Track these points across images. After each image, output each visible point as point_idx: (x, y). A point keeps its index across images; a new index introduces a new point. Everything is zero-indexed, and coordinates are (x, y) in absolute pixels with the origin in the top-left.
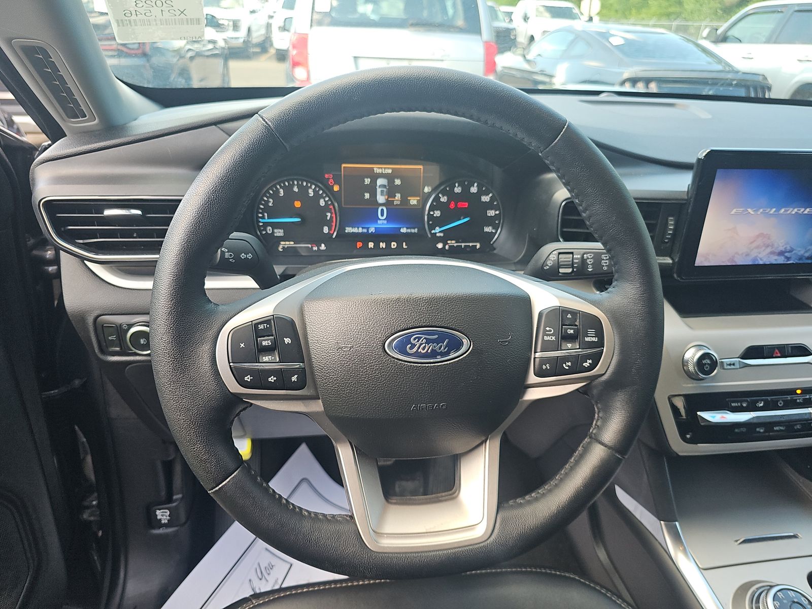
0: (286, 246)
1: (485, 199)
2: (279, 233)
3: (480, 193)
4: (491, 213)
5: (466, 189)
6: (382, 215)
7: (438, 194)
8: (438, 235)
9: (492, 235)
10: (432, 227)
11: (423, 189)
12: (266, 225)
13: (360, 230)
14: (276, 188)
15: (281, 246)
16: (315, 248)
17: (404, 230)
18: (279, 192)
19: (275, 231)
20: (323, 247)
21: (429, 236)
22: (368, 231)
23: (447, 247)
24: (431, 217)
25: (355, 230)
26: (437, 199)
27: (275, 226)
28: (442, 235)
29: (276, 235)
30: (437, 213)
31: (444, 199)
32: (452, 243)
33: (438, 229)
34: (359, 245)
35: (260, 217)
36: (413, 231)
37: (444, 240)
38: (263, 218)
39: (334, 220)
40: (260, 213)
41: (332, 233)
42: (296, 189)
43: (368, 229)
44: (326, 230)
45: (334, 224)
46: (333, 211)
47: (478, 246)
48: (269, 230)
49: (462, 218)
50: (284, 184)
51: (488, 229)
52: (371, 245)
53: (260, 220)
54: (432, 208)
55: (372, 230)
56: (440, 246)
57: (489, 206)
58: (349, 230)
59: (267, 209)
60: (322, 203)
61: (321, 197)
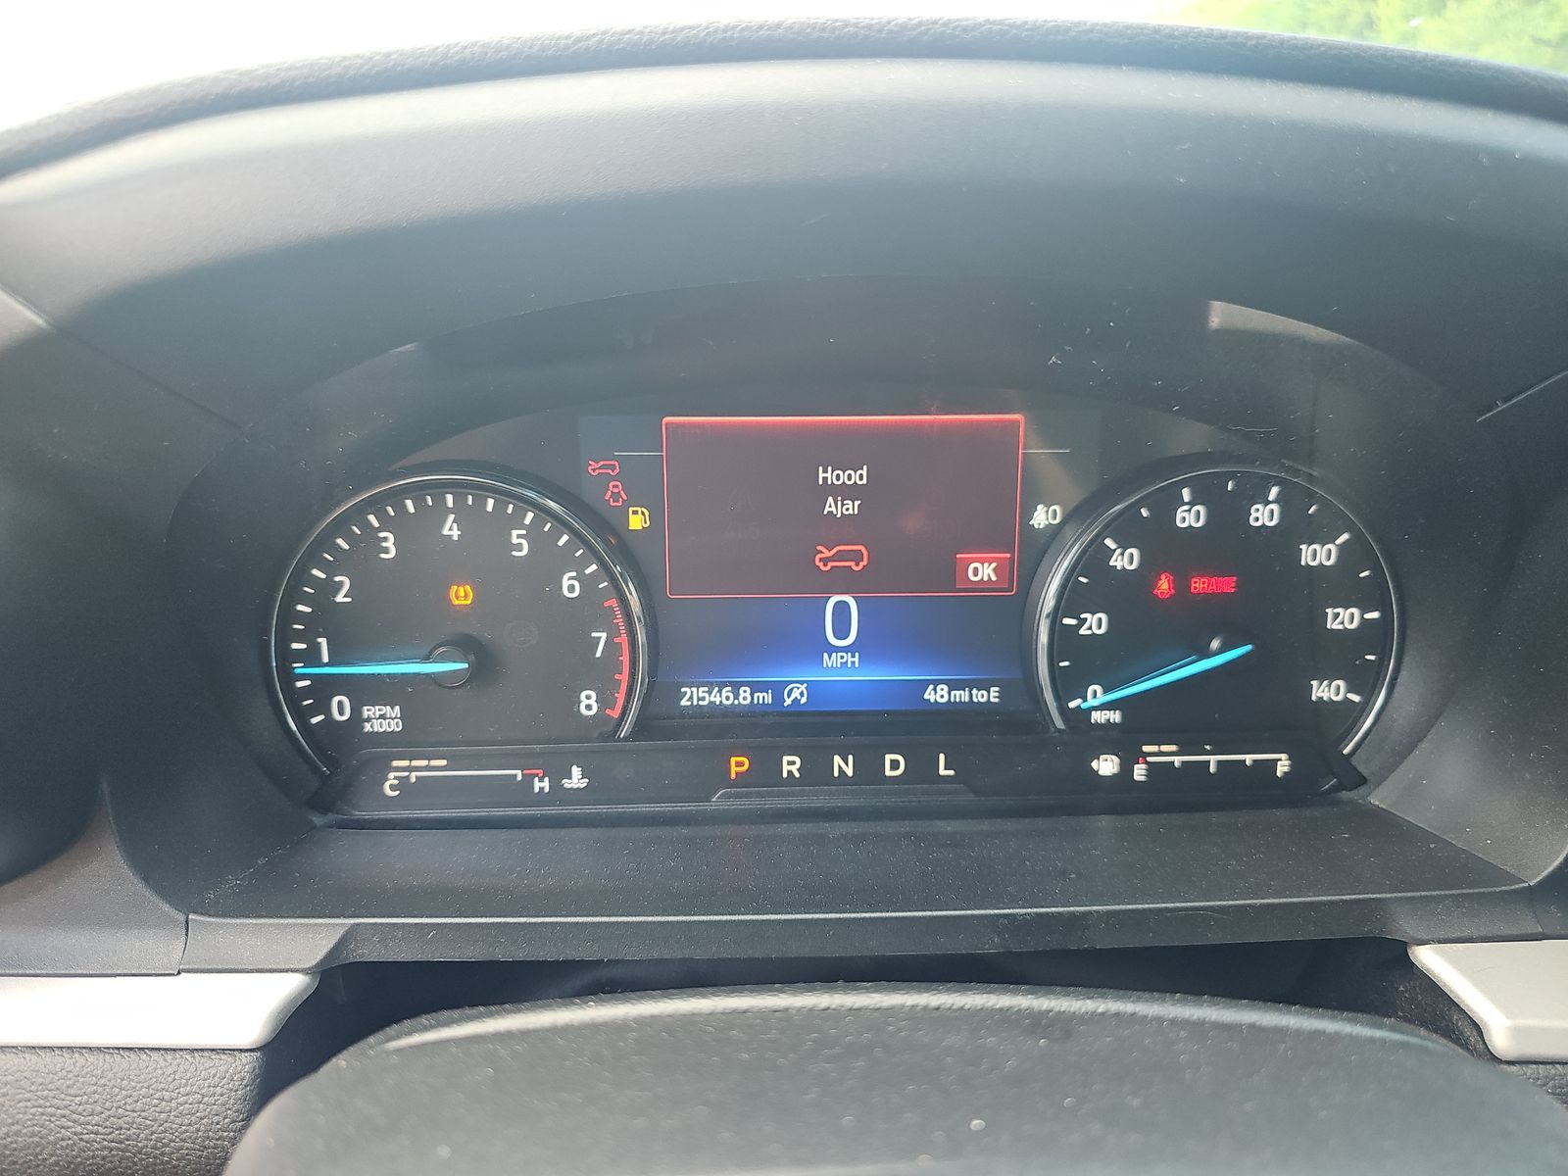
0: (413, 776)
1: (1318, 555)
2: (382, 719)
3: (1297, 528)
4: (1344, 619)
5: (1228, 513)
6: (841, 631)
7: (1099, 537)
8: (1098, 717)
9: (1350, 715)
10: (1068, 685)
11: (1029, 513)
12: (324, 688)
13: (745, 696)
14: (366, 526)
15: (392, 778)
16: (542, 785)
17: (938, 695)
18: (378, 548)
19: (367, 711)
20: (576, 780)
21: (1060, 724)
22: (778, 698)
23: (1139, 772)
24: (1064, 640)
25: (723, 697)
26: (1094, 560)
27: (365, 691)
28: (1115, 717)
29: (367, 727)
30: (1095, 624)
31: (1125, 560)
32: (1168, 754)
33: (1096, 695)
34: (739, 764)
35: (299, 656)
36: (979, 696)
37: (1125, 741)
38: (311, 656)
39: (625, 658)
40: (299, 637)
41: (616, 714)
42: (451, 529)
43: (778, 689)
44: (588, 703)
45: (624, 678)
46: (620, 620)
47: (1283, 766)
48: (340, 708)
49: (1215, 644)
50: (401, 509)
51: (1327, 691)
52: (791, 765)
53: (299, 668)
54: (1072, 600)
55: (797, 694)
56: (1107, 766)
57: (1337, 586)
58: (694, 696)
59: (328, 618)
60: (569, 585)
61: (565, 561)
